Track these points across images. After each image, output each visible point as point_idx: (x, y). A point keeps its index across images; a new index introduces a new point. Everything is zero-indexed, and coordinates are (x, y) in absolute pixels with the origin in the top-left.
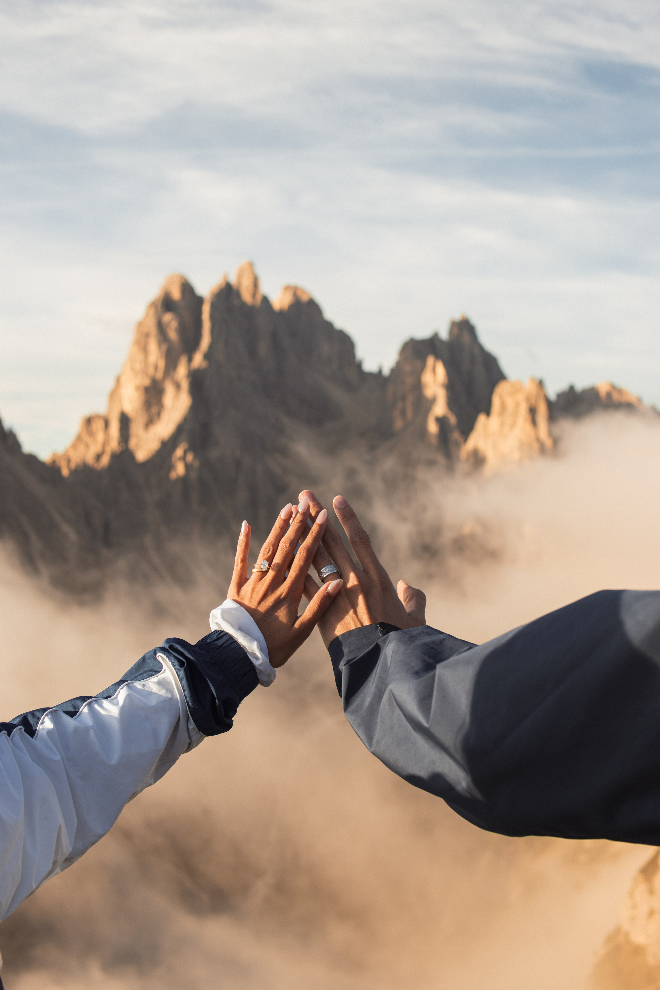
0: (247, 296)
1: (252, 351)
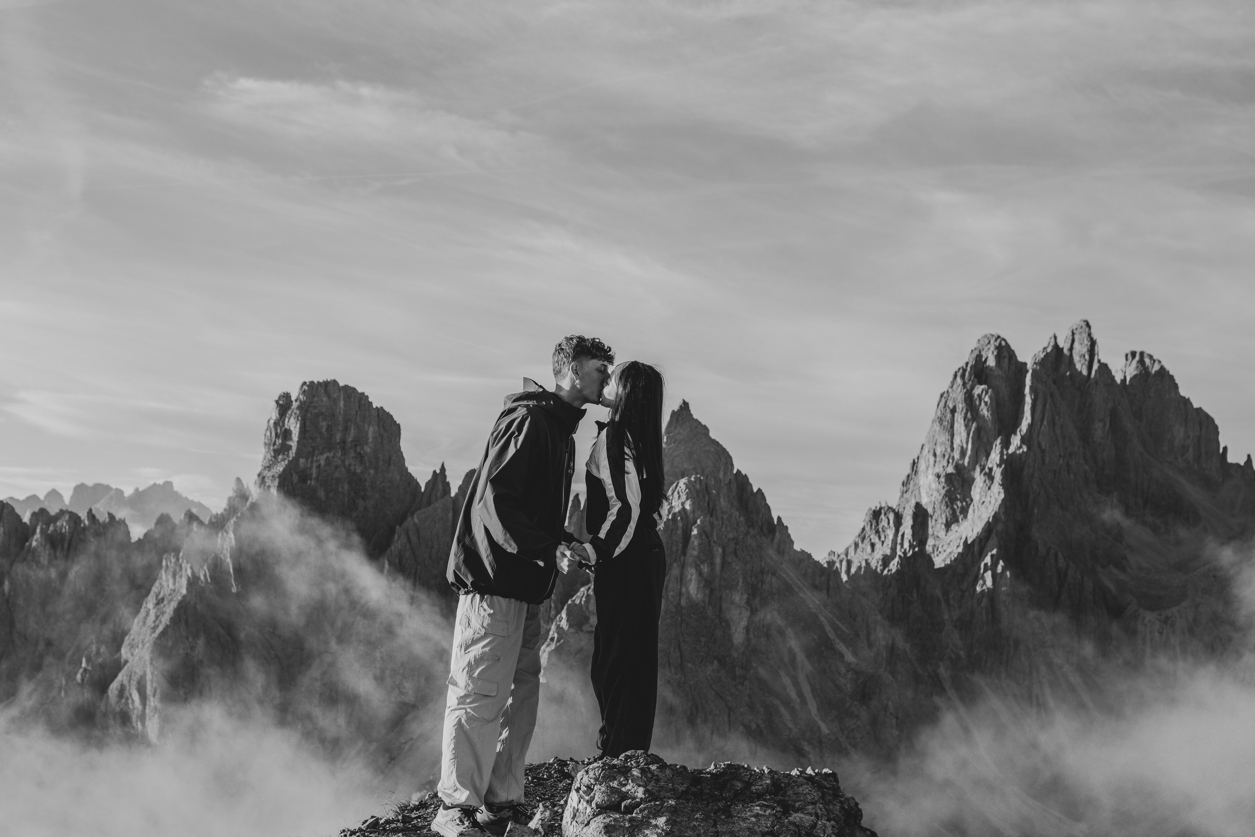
0: (1081, 366)
1: (1085, 436)
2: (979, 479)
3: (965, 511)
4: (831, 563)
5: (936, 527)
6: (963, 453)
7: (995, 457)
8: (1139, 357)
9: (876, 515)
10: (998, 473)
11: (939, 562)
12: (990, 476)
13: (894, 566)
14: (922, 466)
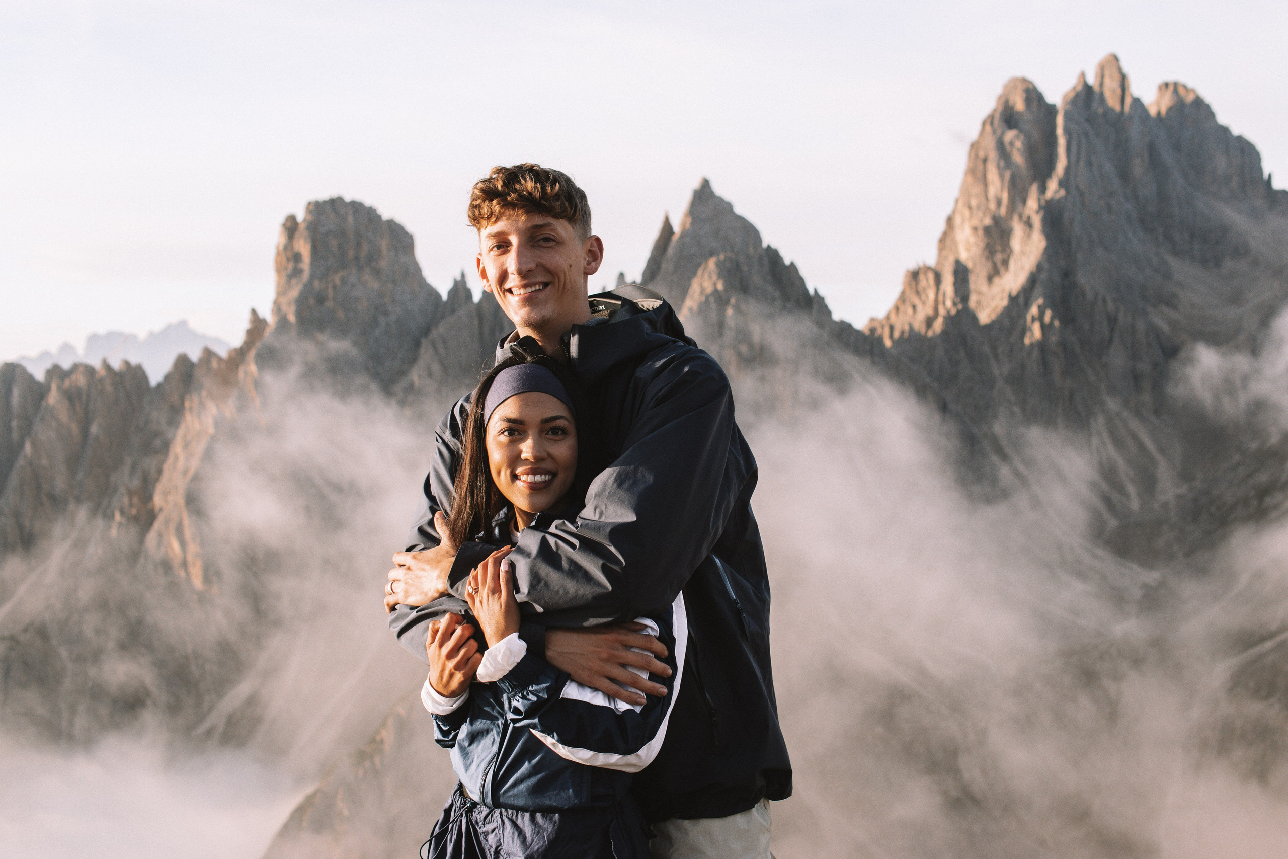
0: (1113, 102)
1: (1124, 174)
2: (1018, 229)
3: (1005, 263)
4: (873, 330)
5: (977, 282)
6: (999, 203)
7: (1032, 204)
8: (1173, 88)
9: (915, 275)
10: (1037, 221)
11: (985, 317)
12: (1029, 224)
13: (938, 325)
14: (958, 220)
